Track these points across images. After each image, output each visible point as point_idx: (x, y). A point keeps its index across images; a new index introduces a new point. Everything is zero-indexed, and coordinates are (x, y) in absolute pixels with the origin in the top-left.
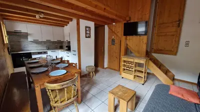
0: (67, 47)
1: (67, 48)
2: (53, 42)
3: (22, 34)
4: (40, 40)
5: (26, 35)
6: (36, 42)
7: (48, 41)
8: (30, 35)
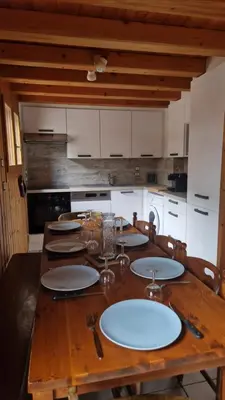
0: (171, 177)
1: (170, 184)
2: (130, 160)
3: (55, 138)
4: (94, 157)
5: (62, 142)
6: (84, 161)
7: (116, 159)
8: (72, 140)
